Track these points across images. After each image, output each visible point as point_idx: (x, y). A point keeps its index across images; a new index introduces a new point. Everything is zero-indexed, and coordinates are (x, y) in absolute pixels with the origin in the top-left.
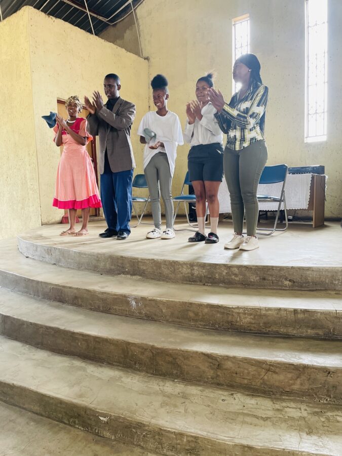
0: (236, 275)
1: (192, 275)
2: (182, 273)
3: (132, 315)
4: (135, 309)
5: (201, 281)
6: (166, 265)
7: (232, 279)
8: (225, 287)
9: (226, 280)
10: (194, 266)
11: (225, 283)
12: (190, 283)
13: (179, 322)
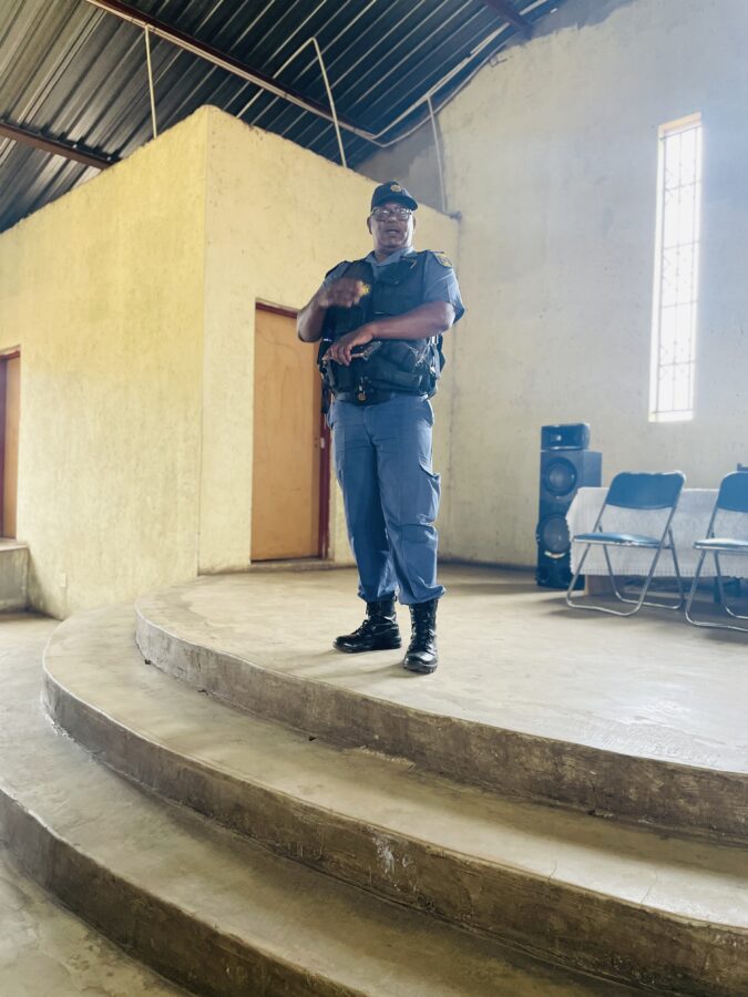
0: (690, 798)
1: (559, 778)
2: (526, 769)
3: (382, 891)
4: (390, 872)
5: (582, 802)
6: (484, 740)
7: (677, 807)
8: (657, 831)
9: (660, 810)
10: (565, 753)
11: (656, 817)
12: (551, 801)
13: (519, 940)
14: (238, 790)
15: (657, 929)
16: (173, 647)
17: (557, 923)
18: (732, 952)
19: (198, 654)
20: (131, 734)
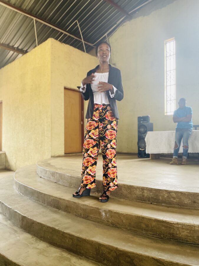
0: (174, 198)
1: (143, 196)
2: (136, 194)
3: (103, 222)
4: (104, 218)
5: (149, 201)
6: (125, 188)
7: (171, 200)
8: (166, 206)
9: (167, 201)
10: (145, 189)
11: (166, 203)
12: (142, 201)
13: (135, 230)
14: (67, 202)
15: (166, 225)
16: (47, 173)
17: (143, 226)
18: (183, 229)
19: (54, 174)
20: (39, 192)
